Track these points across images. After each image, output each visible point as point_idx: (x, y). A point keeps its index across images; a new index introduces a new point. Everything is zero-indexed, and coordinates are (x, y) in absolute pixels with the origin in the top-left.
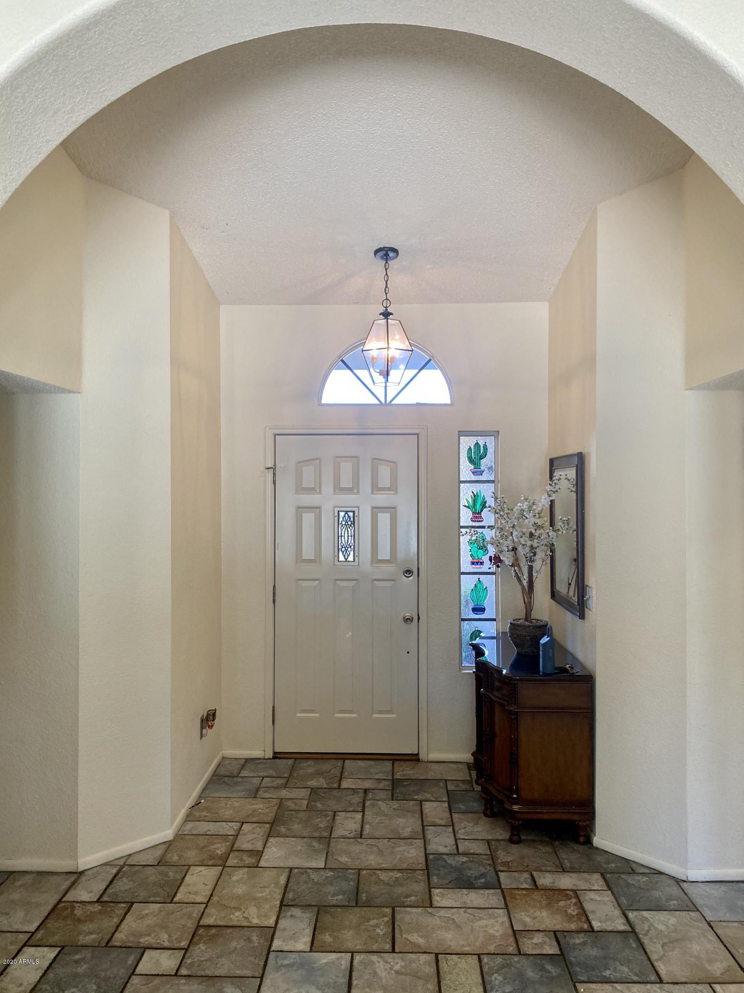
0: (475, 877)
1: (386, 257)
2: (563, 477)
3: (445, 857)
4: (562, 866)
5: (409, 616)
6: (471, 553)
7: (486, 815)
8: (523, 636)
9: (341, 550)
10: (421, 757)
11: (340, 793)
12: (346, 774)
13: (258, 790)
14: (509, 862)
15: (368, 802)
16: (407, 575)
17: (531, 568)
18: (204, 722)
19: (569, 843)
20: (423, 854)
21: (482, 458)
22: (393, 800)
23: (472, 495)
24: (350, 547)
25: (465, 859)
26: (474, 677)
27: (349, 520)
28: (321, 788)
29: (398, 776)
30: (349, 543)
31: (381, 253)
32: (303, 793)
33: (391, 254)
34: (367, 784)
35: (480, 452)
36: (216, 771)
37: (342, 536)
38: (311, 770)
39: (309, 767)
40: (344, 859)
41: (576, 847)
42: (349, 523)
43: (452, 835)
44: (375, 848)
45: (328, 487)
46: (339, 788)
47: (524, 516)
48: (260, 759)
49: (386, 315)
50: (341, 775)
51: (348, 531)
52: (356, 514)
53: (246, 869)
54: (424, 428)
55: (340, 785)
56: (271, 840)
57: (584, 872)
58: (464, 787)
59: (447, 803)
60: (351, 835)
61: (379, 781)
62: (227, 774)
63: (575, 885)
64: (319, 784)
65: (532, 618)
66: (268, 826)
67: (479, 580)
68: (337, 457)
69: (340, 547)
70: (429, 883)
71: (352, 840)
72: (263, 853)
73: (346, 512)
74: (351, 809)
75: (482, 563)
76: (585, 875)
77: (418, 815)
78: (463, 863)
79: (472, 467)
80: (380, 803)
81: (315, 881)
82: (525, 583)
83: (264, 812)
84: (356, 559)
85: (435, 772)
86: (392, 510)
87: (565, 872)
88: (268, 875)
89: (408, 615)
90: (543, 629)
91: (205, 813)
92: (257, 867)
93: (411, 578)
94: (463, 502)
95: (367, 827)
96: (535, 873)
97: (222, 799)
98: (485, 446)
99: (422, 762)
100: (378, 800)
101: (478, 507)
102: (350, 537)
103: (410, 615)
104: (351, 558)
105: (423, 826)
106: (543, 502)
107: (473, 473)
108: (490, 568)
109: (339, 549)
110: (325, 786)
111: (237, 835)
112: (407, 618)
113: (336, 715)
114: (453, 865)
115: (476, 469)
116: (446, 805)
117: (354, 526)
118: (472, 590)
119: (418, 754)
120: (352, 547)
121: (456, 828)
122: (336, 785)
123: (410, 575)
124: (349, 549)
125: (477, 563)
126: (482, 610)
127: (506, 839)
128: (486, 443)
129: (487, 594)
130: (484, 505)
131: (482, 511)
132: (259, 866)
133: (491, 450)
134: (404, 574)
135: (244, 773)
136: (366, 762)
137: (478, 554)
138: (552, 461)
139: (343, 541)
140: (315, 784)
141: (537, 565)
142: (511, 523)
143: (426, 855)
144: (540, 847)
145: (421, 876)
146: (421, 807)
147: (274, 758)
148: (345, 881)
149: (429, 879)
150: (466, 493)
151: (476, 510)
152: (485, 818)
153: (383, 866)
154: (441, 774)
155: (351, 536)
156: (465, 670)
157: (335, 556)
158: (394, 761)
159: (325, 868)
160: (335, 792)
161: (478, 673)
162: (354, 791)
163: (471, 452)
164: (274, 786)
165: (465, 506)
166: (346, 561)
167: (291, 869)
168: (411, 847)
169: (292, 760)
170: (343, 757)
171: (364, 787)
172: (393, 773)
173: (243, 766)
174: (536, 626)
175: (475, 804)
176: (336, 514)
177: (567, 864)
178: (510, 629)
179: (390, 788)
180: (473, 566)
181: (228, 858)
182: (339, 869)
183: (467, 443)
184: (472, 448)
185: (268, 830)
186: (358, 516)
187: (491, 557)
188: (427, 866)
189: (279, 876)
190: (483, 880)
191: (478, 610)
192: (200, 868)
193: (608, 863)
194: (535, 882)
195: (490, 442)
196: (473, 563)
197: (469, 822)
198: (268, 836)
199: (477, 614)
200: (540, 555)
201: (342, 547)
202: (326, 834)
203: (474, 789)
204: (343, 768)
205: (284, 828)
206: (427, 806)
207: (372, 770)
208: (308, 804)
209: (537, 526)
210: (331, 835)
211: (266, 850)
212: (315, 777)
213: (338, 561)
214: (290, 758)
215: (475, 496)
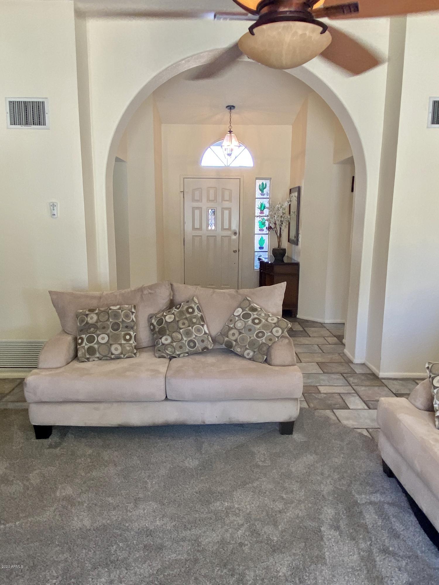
1: (231, 109)
2: (294, 196)
6: (259, 226)
8: (277, 253)
17: (281, 228)
21: (264, 189)
27: (213, 213)
31: (229, 107)
33: (232, 108)
35: (264, 186)
37: (210, 219)
45: (204, 199)
47: (279, 210)
49: (230, 132)
51: (212, 217)
54: (242, 176)
65: (280, 247)
67: (262, 237)
68: (208, 188)
73: (212, 210)
75: (263, 230)
79: (261, 192)
82: (278, 235)
86: (230, 209)
89: (235, 250)
90: (284, 251)
93: (237, 235)
94: (257, 206)
98: (266, 184)
101: (262, 208)
102: (213, 220)
104: (214, 228)
106: (286, 205)
107: (261, 195)
108: (266, 232)
117: (215, 215)
118: (259, 241)
120: (214, 224)
126: (263, 248)
128: (266, 182)
129: (264, 242)
130: (265, 207)
131: (264, 209)
133: (268, 185)
134: (234, 234)
137: (262, 227)
138: (290, 190)
141: (283, 228)
142: (275, 212)
150: (258, 203)
156: (255, 270)
157: (207, 227)
163: (260, 186)
165: (257, 208)
176: (208, 210)
183: (259, 183)
186: (216, 211)
187: (267, 227)
195: (268, 182)
196: (260, 230)
199: (260, 249)
200: (284, 224)
201: (210, 224)
209: (284, 213)
213: (209, 229)
215: (261, 204)
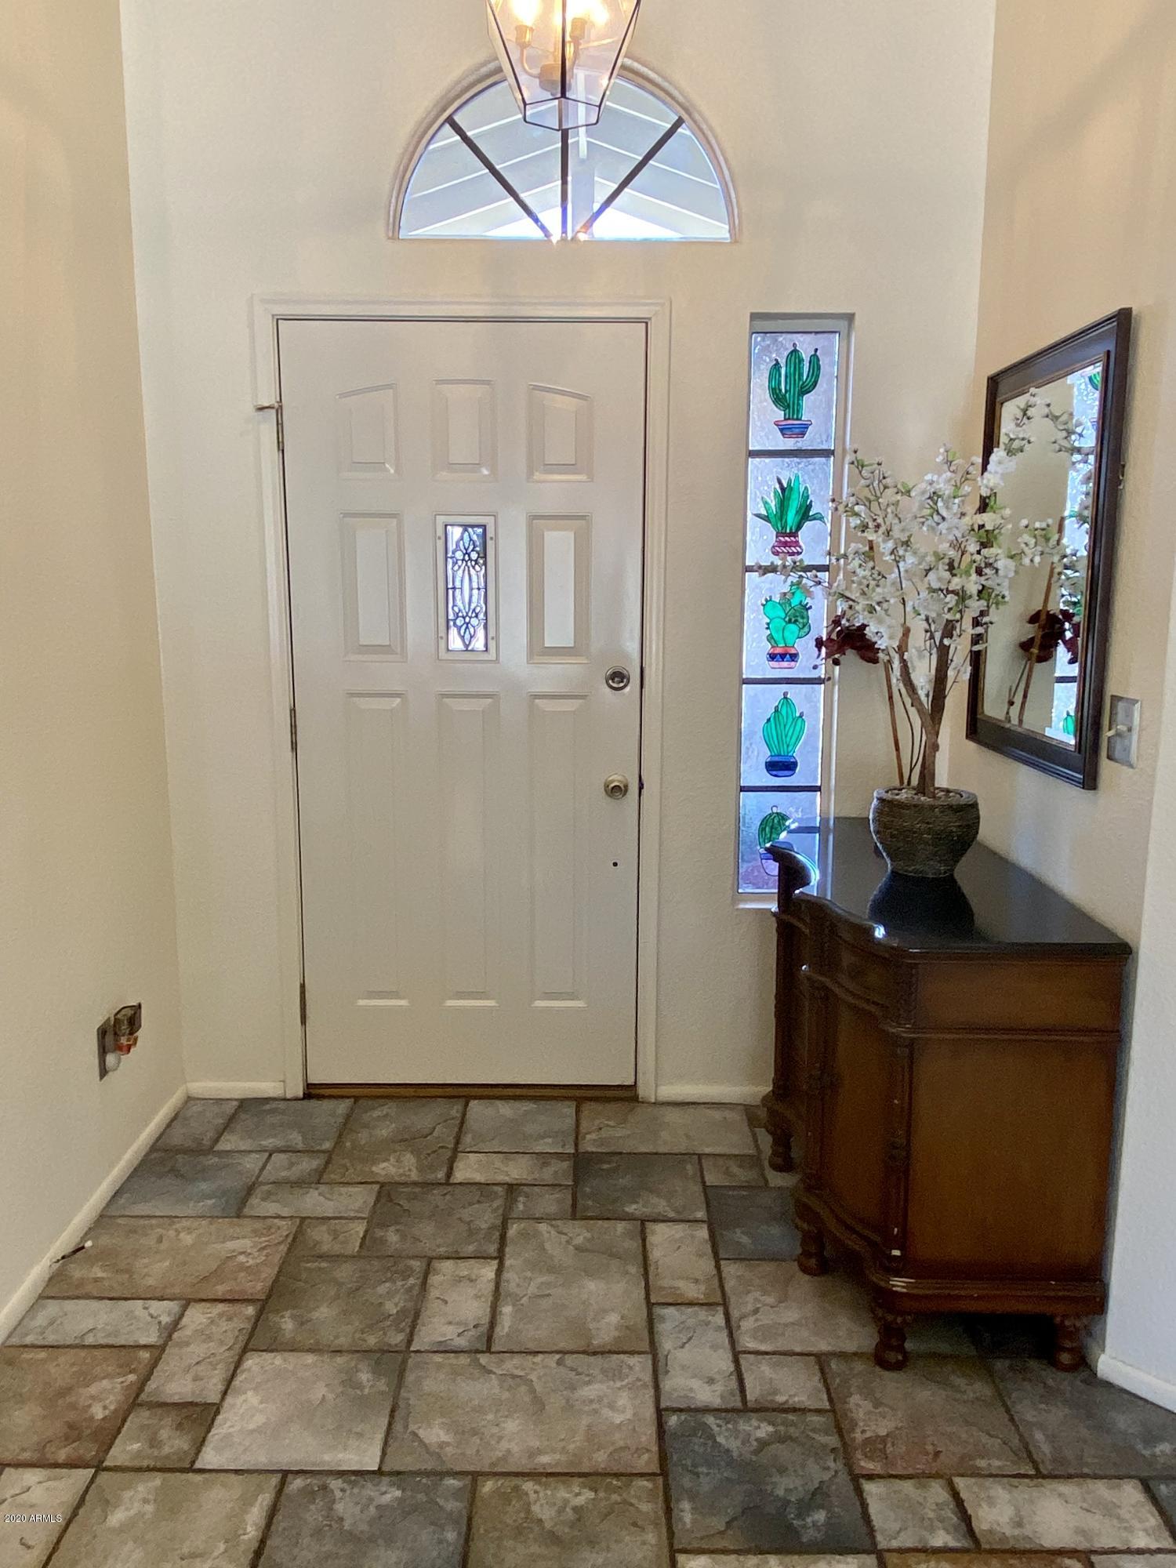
0: (800, 1501)
3: (710, 1420)
4: (1030, 1455)
5: (619, 781)
6: (768, 632)
7: (805, 1270)
8: (915, 833)
9: (455, 624)
10: (642, 1092)
11: (448, 1197)
12: (467, 1139)
13: (250, 1190)
14: (883, 1440)
15: (515, 1226)
16: (615, 685)
18: (109, 1038)
19: (1033, 1364)
20: (649, 1412)
21: (805, 390)
22: (574, 1217)
23: (777, 486)
24: (477, 616)
25: (764, 1430)
26: (775, 925)
27: (471, 547)
28: (405, 1184)
29: (589, 1145)
30: (472, 607)
32: (358, 1199)
34: (516, 1171)
35: (801, 375)
36: (162, 1134)
37: (454, 588)
38: (384, 1131)
39: (384, 1122)
40: (435, 1434)
41: (1052, 1377)
42: (474, 556)
43: (723, 1338)
44: (523, 1389)
45: (417, 461)
46: (448, 1183)
47: (938, 513)
48: (274, 1099)
50: (458, 1142)
51: (469, 574)
52: (490, 533)
53: (157, 1480)
54: (662, 305)
55: (449, 1174)
56: (252, 1362)
57: (1096, 1477)
58: (743, 1175)
59: (705, 1226)
60: (462, 1342)
61: (544, 1158)
62: (189, 1144)
63: (1081, 1532)
64: (401, 1171)
65: (936, 785)
66: (250, 1310)
67: (785, 698)
68: (439, 381)
69: (451, 616)
70: (671, 1534)
71: (464, 1360)
72: (217, 1412)
73: (465, 527)
74: (470, 1249)
75: (794, 657)
76: (1101, 1488)
77: (634, 1269)
78: (763, 1444)
79: (780, 415)
80: (543, 1227)
81: (347, 1526)
82: (923, 696)
83: (251, 1262)
84: (492, 644)
85: (673, 1135)
86: (579, 522)
87: (1044, 1477)
88: (218, 1499)
89: (616, 779)
90: (968, 812)
91: (98, 1272)
92: (191, 1469)
93: (627, 689)
94: (754, 506)
95: (507, 1310)
96: (960, 1483)
97: (154, 1221)
98: (815, 360)
99: (643, 1102)
100: (539, 1220)
101: (791, 518)
102: (475, 592)
103: (620, 778)
104: (479, 644)
105: (650, 1305)
107: (781, 430)
108: (815, 667)
109: (448, 621)
110: (414, 1176)
111: (162, 1348)
112: (612, 785)
113: (450, 1003)
114: (735, 1454)
115: (789, 419)
116: (703, 1233)
117: (485, 564)
118: (769, 720)
119: (634, 1087)
120: (481, 616)
121: (735, 1314)
122: (441, 1175)
123: (622, 685)
124: (474, 621)
125: (783, 657)
126: (789, 767)
127: (865, 1350)
128: (816, 350)
129: (802, 730)
130: (805, 514)
131: (799, 527)
132: (198, 1465)
133: (829, 368)
134: (607, 682)
135: (228, 1143)
136: (517, 1104)
137: (787, 634)
138: (994, 382)
139: (461, 601)
140: (393, 1170)
142: (903, 530)
143: (660, 1413)
144: (959, 1381)
145: (643, 1499)
146: (644, 1240)
147: (307, 1096)
148: (432, 1523)
149: (668, 1511)
150: (762, 484)
151: (784, 527)
152: (807, 1277)
153: (545, 1459)
154: (688, 1136)
155: (479, 589)
156: (746, 901)
157: (438, 638)
158: (580, 1102)
159: (379, 1472)
160: (436, 1197)
161: (785, 917)
162: (483, 1189)
163: (780, 376)
164: (293, 1178)
165: (758, 516)
166: (467, 650)
167: (285, 1474)
168: (619, 1384)
169: (347, 1100)
170: (463, 1093)
171: (507, 1179)
172: (577, 1138)
173: (232, 1119)
174: (950, 807)
175: (776, 1230)
176: (440, 532)
177: (1044, 1448)
178: (879, 812)
179: (571, 1183)
180: (774, 664)
181: (119, 1431)
182: (418, 1473)
183: (769, 350)
184: (782, 362)
185: (249, 1326)
186: (495, 539)
187: (818, 641)
188: (663, 1457)
189: (246, 1502)
190: (820, 1516)
191: (781, 765)
192: (31, 1476)
193: (1151, 1439)
194: (966, 1518)
195: (828, 347)
196: (772, 657)
197: (765, 1293)
198: (245, 1350)
199: (776, 776)
201: (458, 617)
202: (397, 1339)
203: (766, 1181)
204: (462, 1123)
205: (292, 1317)
206: (660, 1234)
207: (530, 1129)
208: (366, 1232)
210: (410, 1342)
211: (229, 1400)
212: (395, 1151)
213: (448, 650)
214: (342, 1097)
215: (783, 489)
